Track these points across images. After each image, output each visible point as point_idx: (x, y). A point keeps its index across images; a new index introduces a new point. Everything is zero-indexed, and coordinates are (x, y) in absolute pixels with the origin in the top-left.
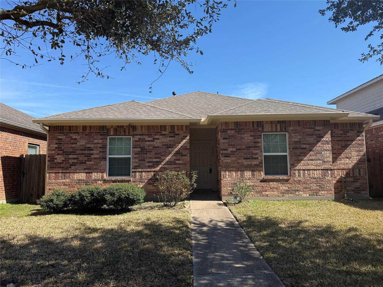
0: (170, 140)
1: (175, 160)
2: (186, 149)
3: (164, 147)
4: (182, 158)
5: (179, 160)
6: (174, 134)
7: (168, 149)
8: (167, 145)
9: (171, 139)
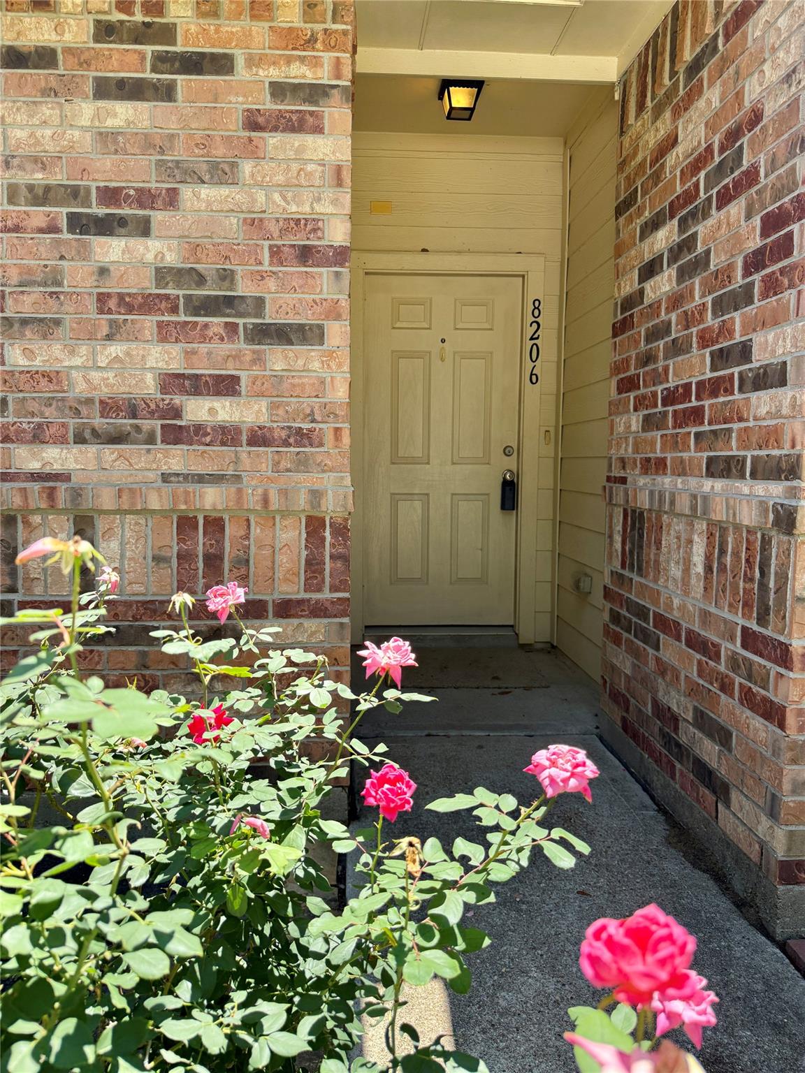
0: (107, 139)
1: (172, 382)
2: (305, 254)
3: (38, 215)
4: (258, 359)
5: (226, 386)
6: (161, 61)
7: (84, 253)
8: (75, 193)
9: (123, 113)
